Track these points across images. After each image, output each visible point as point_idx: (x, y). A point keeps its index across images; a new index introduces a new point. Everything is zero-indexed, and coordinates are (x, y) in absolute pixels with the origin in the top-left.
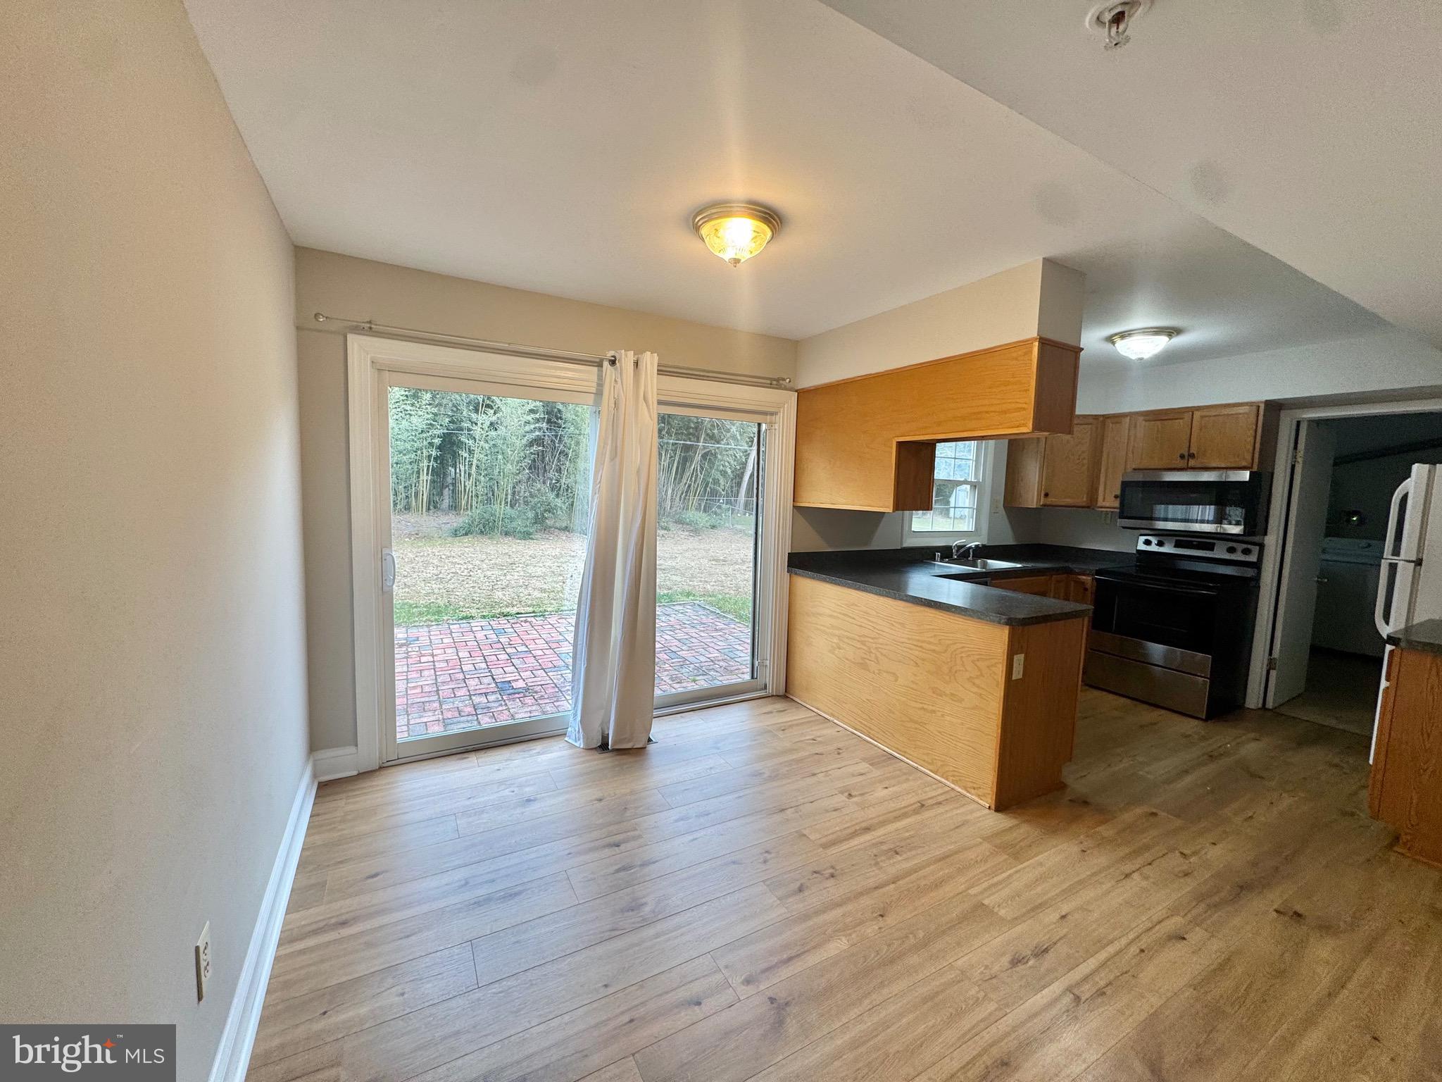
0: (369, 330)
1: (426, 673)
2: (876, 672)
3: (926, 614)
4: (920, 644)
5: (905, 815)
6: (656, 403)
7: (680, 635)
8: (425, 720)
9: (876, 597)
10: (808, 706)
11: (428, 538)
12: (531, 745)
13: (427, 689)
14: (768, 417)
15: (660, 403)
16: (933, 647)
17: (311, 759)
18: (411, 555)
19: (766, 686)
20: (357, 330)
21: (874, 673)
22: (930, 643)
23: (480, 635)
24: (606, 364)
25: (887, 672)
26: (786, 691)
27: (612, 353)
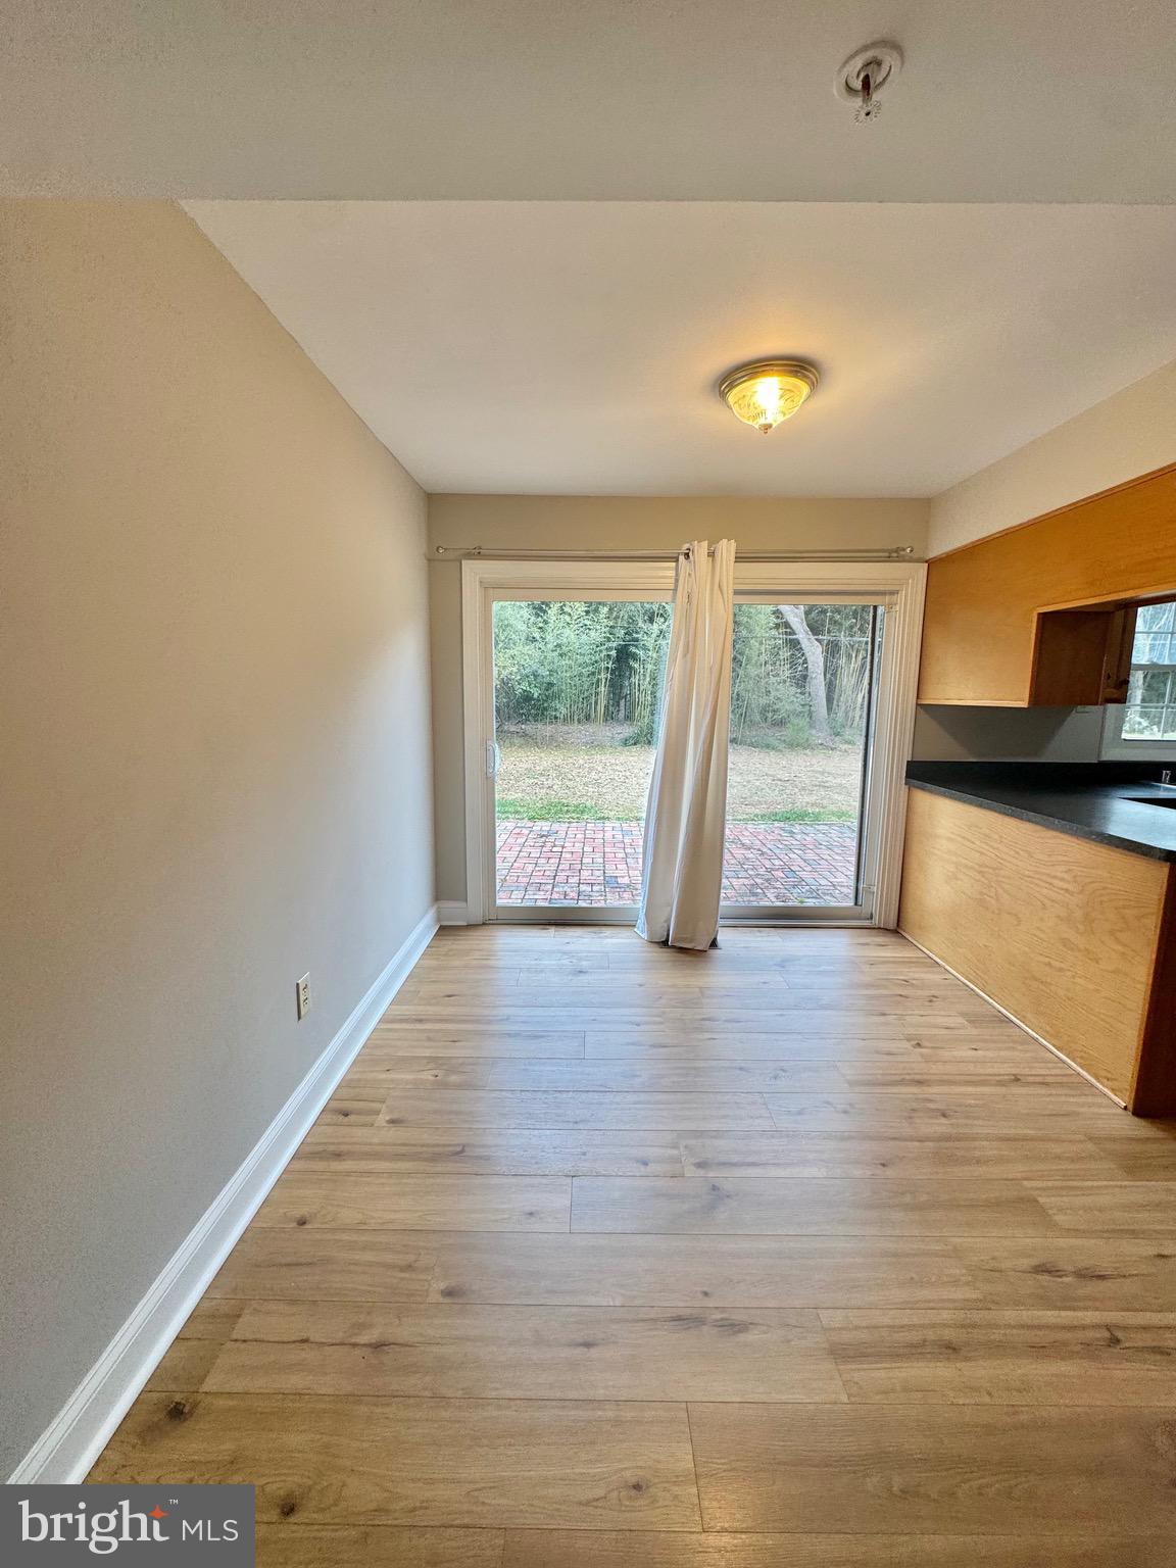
0: (477, 554)
1: (551, 861)
2: (997, 912)
3: (1059, 841)
4: (1049, 880)
5: (983, 1083)
6: (731, 591)
7: (810, 855)
8: (536, 897)
9: (1000, 816)
10: (920, 946)
11: (601, 747)
12: (604, 929)
13: (547, 873)
14: (887, 597)
15: (737, 593)
16: (1066, 886)
17: (436, 906)
18: (581, 762)
19: (872, 914)
20: (470, 556)
21: (993, 912)
22: (1062, 879)
23: (608, 835)
24: (682, 558)
25: (1009, 913)
26: (898, 925)
27: (687, 546)
